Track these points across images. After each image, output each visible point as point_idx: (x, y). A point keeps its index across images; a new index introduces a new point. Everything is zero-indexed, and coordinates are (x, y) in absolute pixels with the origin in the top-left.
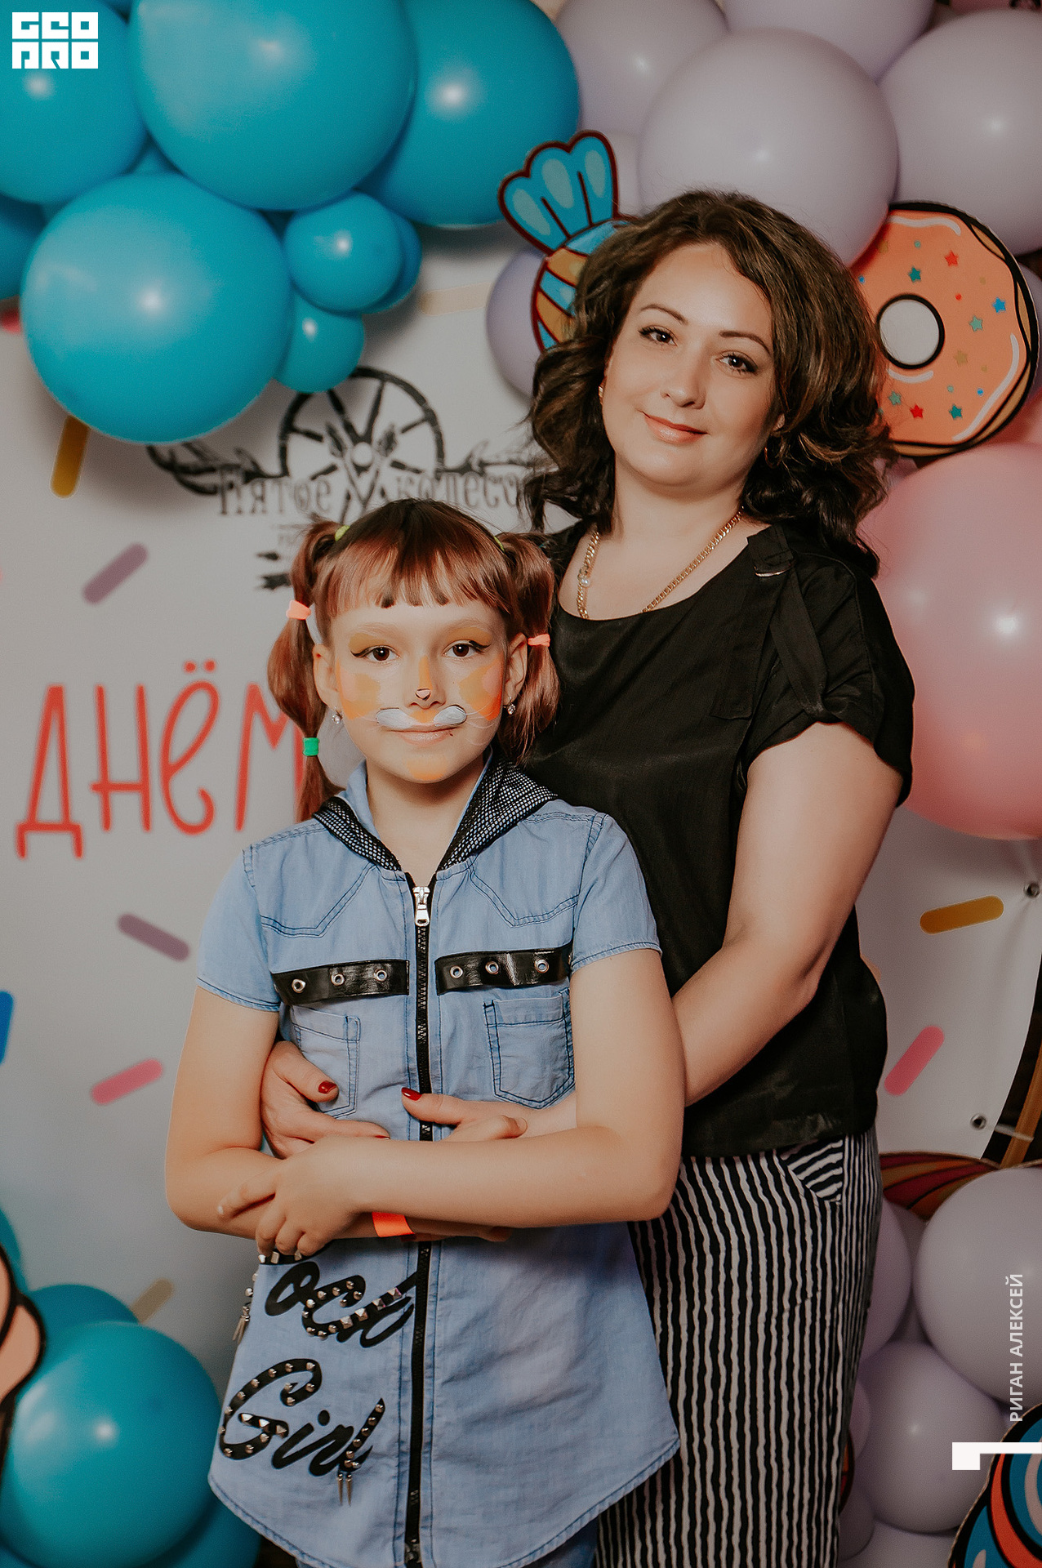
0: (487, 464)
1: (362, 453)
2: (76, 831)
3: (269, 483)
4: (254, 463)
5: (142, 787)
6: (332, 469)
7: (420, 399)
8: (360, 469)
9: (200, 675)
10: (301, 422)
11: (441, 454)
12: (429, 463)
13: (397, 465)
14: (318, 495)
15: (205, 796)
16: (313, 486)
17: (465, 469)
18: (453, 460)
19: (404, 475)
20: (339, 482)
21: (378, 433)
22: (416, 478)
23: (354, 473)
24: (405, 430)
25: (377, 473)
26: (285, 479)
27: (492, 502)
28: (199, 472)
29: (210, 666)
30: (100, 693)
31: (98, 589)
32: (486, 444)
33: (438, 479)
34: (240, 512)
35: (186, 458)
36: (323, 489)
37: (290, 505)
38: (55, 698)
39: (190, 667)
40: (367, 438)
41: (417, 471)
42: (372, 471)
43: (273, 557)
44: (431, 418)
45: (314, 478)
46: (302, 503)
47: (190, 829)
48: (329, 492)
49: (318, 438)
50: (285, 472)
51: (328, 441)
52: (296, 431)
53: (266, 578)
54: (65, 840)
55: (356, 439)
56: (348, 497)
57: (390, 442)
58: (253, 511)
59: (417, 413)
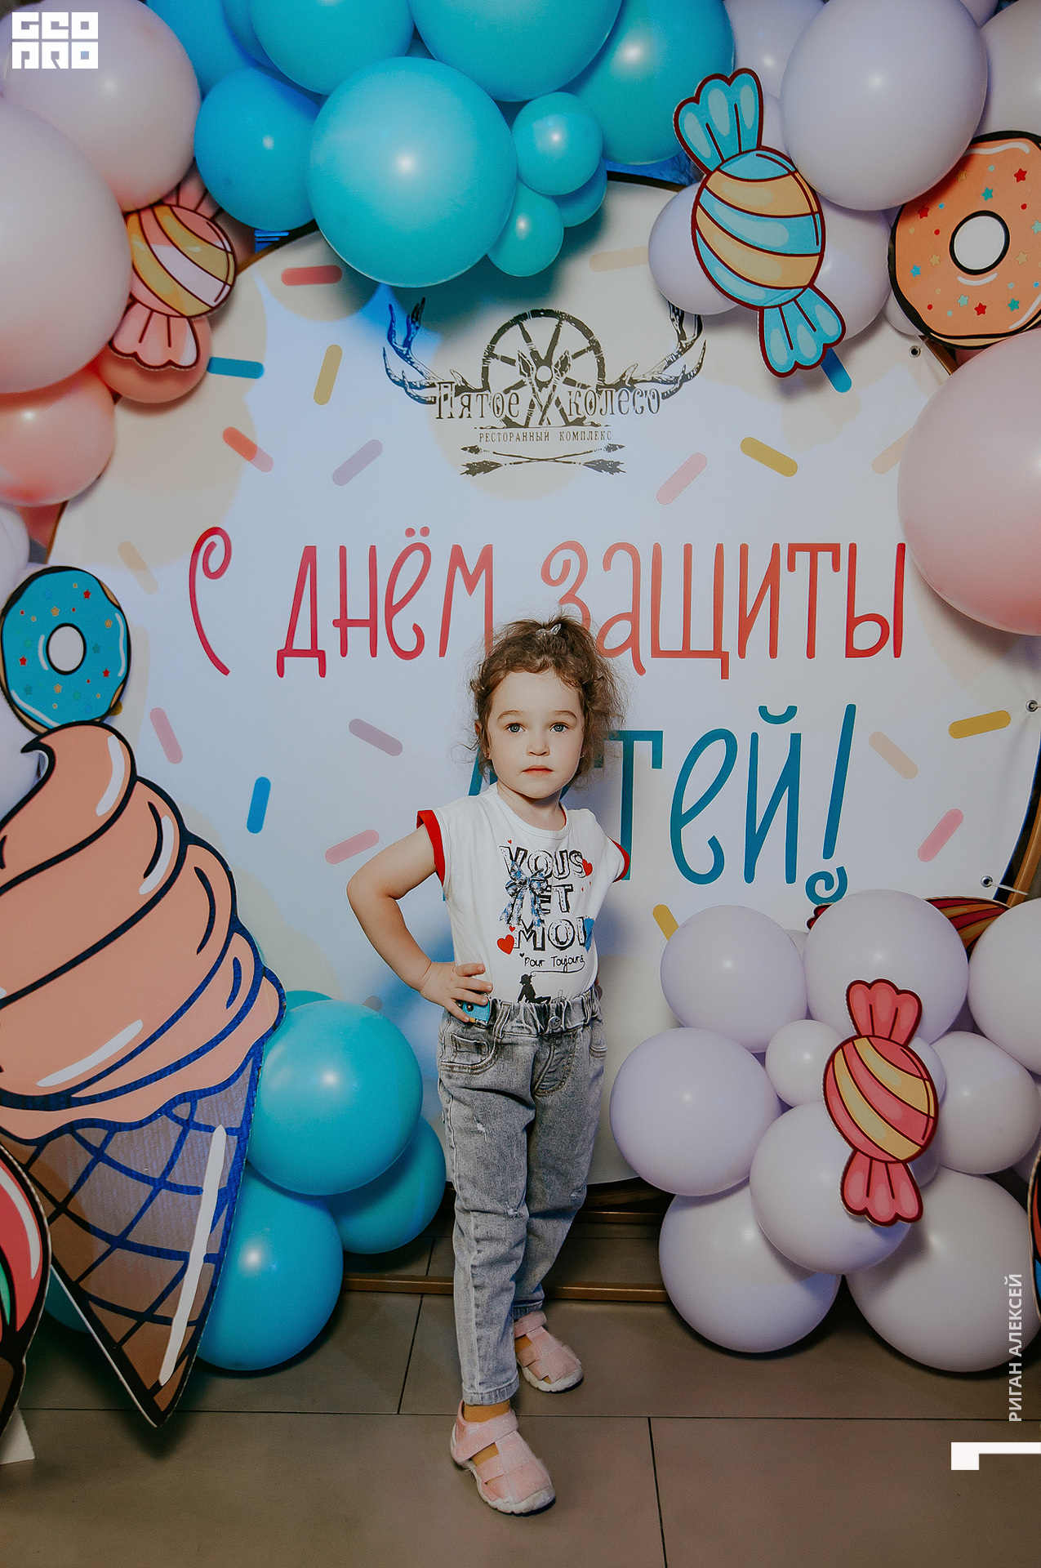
0: (636, 382)
1: (544, 373)
2: (322, 656)
3: (473, 395)
4: (464, 381)
5: (372, 623)
6: (521, 384)
7: (587, 333)
8: (542, 385)
9: (418, 538)
10: (499, 350)
11: (601, 374)
12: (593, 381)
13: (570, 382)
14: (510, 404)
15: (417, 629)
16: (506, 397)
17: (618, 385)
18: (610, 379)
19: (574, 389)
20: (526, 394)
21: (555, 359)
22: (583, 392)
23: (537, 389)
24: (576, 356)
25: (554, 387)
26: (487, 392)
27: (639, 411)
28: (423, 387)
29: (425, 531)
30: (343, 550)
31: (344, 475)
32: (636, 366)
33: (600, 393)
34: (452, 417)
35: (412, 376)
36: (514, 400)
37: (488, 411)
38: (310, 555)
39: (410, 532)
40: (547, 362)
41: (584, 387)
42: (550, 386)
43: (474, 450)
44: (595, 347)
45: (507, 391)
46: (497, 410)
47: (405, 655)
48: (518, 403)
49: (512, 362)
50: (486, 386)
51: (518, 363)
52: (495, 356)
53: (468, 465)
54: (314, 662)
55: (539, 363)
56: (532, 406)
57: (564, 364)
58: (461, 417)
59: (586, 344)
